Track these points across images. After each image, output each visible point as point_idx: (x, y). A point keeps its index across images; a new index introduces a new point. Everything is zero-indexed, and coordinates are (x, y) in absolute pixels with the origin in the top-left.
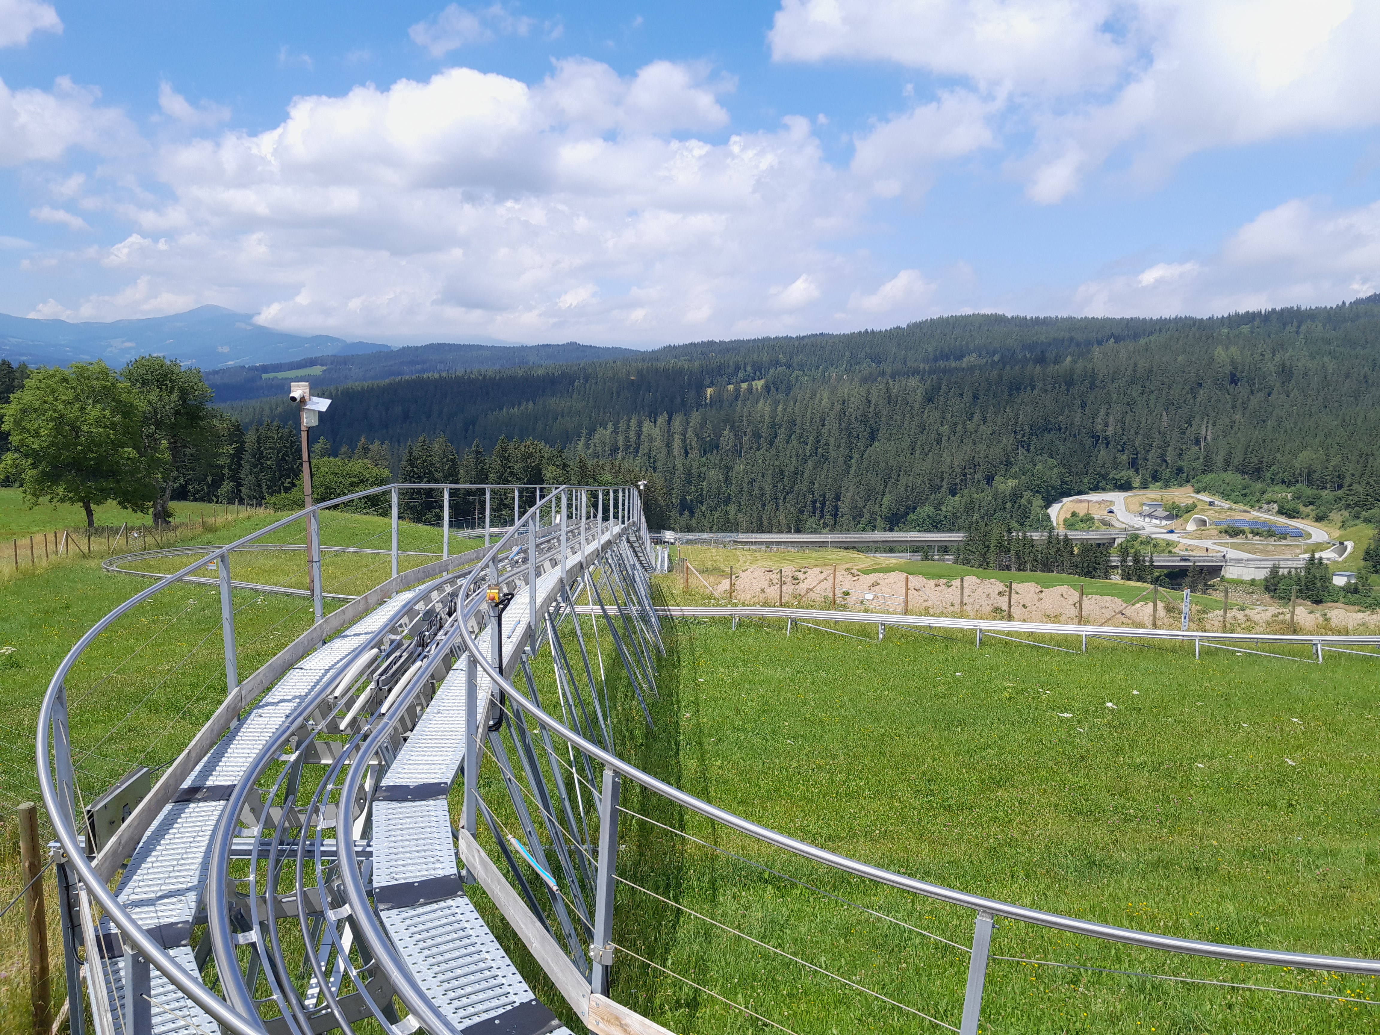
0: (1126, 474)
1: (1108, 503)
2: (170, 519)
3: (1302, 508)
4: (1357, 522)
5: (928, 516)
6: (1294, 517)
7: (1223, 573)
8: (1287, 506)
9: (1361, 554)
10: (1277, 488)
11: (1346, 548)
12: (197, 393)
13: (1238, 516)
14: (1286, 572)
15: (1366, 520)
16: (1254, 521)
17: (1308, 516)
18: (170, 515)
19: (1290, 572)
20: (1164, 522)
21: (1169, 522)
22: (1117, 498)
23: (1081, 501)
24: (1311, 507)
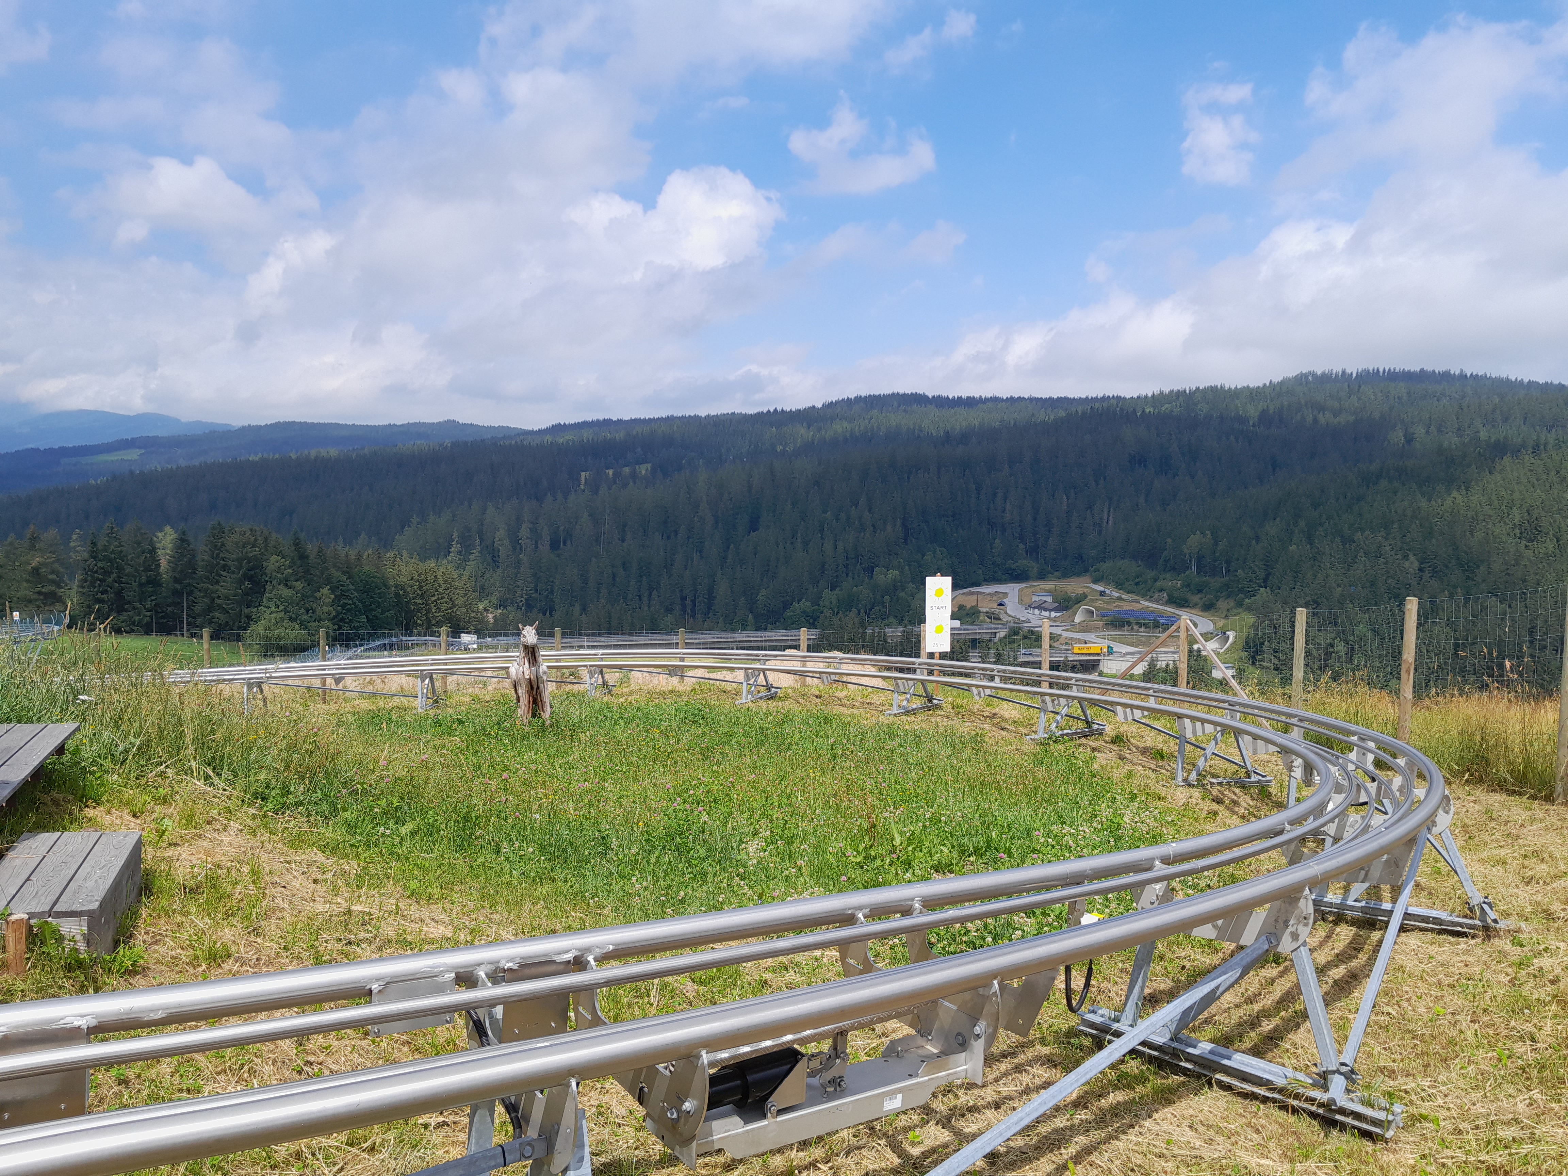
0: (1025, 562)
1: (1000, 595)
3: (1189, 595)
4: (1240, 610)
5: (804, 612)
6: (1183, 606)
8: (1176, 594)
9: (1241, 643)
10: (1168, 576)
11: (1228, 638)
13: (1126, 607)
14: (1164, 664)
15: (1249, 609)
16: (1144, 611)
17: (1196, 604)
19: (1167, 665)
20: (1053, 614)
21: (1058, 614)
22: (1012, 591)
23: (972, 593)
24: (1199, 596)
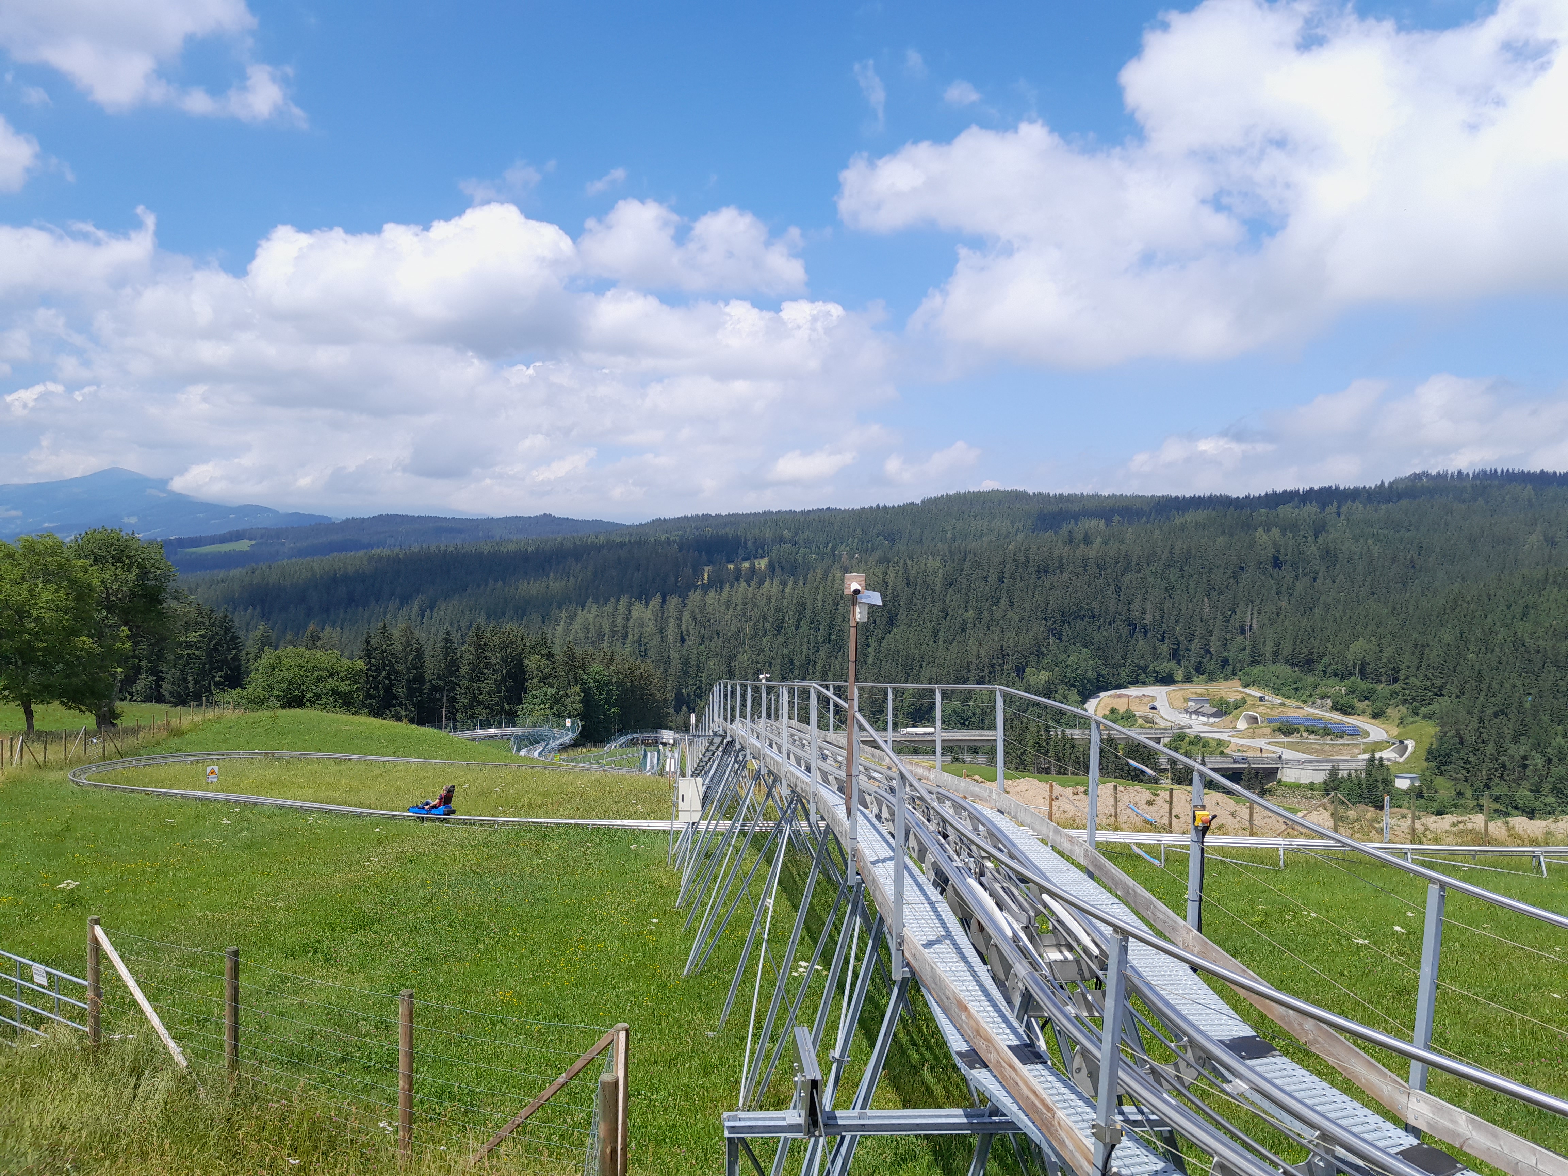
0: (1169, 666)
1: (1149, 699)
2: (115, 722)
3: (1357, 704)
4: (1416, 718)
5: (955, 712)
6: (1350, 714)
7: (1279, 776)
8: (1342, 701)
9: (1424, 754)
10: (1330, 681)
11: (1406, 748)
12: (158, 572)
13: (1291, 713)
14: (1345, 773)
15: (1427, 717)
16: (1308, 718)
17: (1364, 712)
18: (117, 716)
19: (1350, 775)
20: (1212, 720)
21: (1217, 720)
22: (1159, 693)
23: (1120, 696)
24: (1367, 702)
